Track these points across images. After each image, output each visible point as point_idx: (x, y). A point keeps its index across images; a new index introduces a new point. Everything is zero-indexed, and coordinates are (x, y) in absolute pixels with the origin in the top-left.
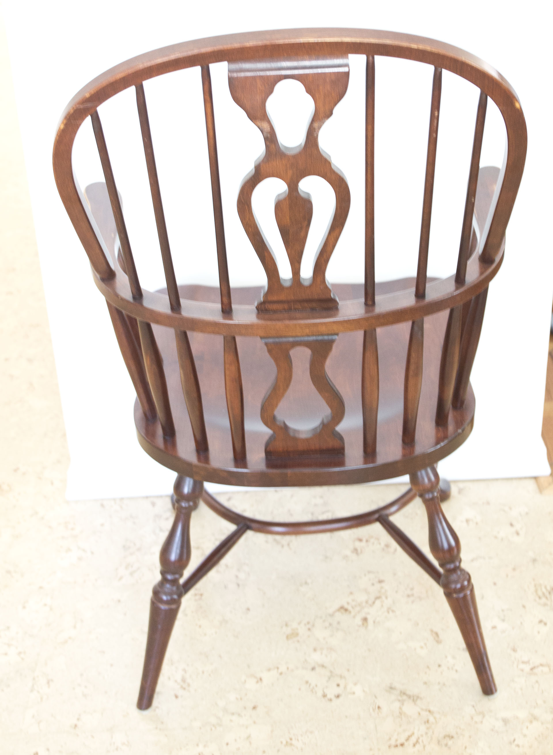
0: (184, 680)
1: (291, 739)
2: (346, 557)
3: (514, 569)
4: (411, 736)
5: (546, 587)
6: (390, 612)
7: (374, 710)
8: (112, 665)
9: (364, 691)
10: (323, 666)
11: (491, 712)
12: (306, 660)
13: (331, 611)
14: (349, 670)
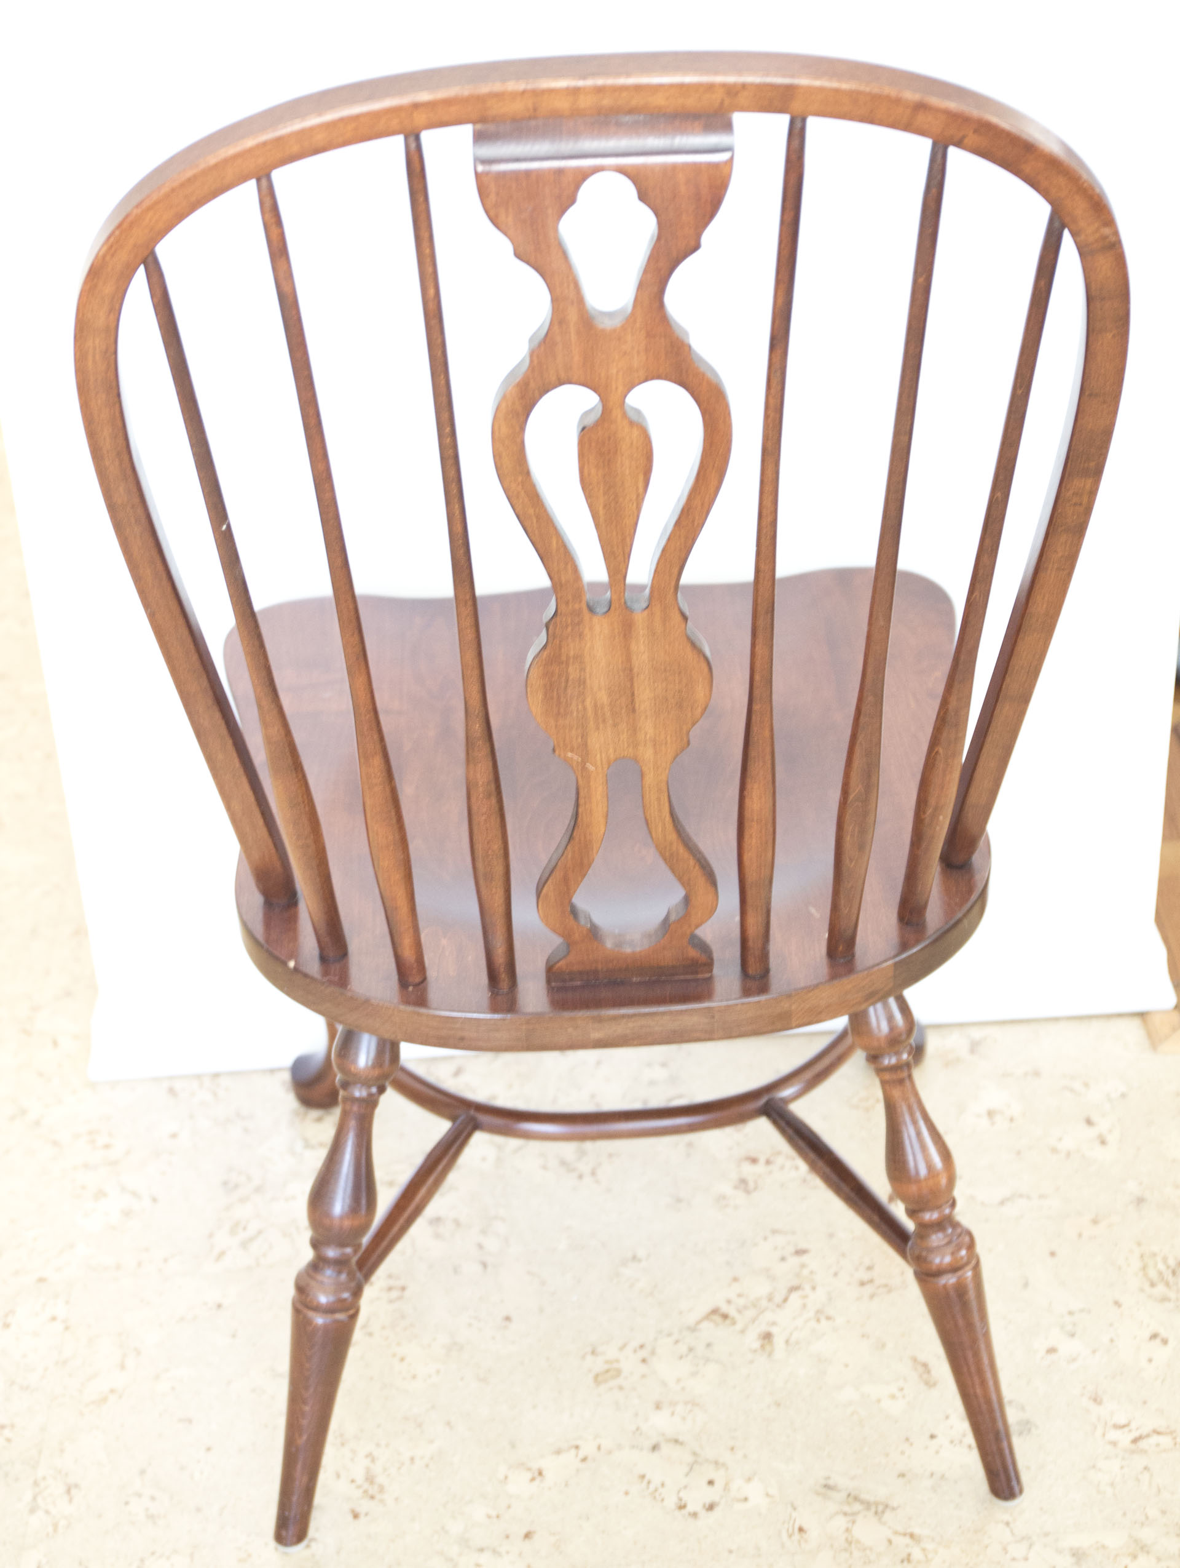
0: (370, 1479)
2: (722, 1198)
3: (1095, 1222)
5: (1165, 1260)
6: (823, 1321)
7: (790, 1536)
8: (209, 1449)
9: (767, 1495)
10: (676, 1441)
11: (1046, 1535)
12: (638, 1429)
13: (691, 1319)
14: (732, 1449)
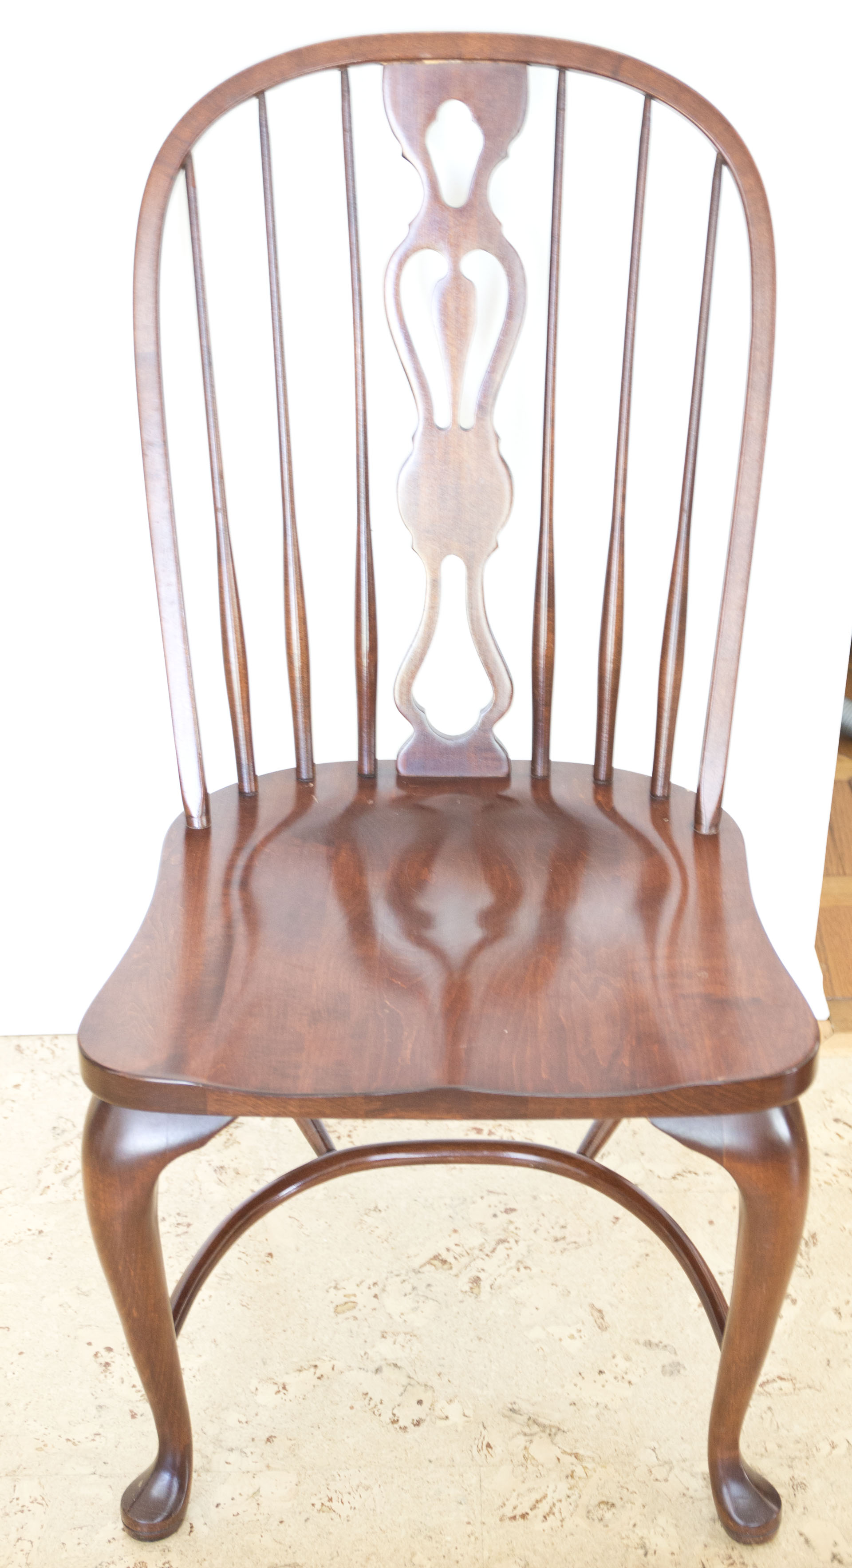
1: (330, 1500)
4: (541, 1501)
6: (522, 1269)
7: (479, 1451)
8: (21, 1353)
9: (464, 1415)
11: (684, 1461)
12: (365, 1353)
13: (417, 1263)
14: (439, 1375)
